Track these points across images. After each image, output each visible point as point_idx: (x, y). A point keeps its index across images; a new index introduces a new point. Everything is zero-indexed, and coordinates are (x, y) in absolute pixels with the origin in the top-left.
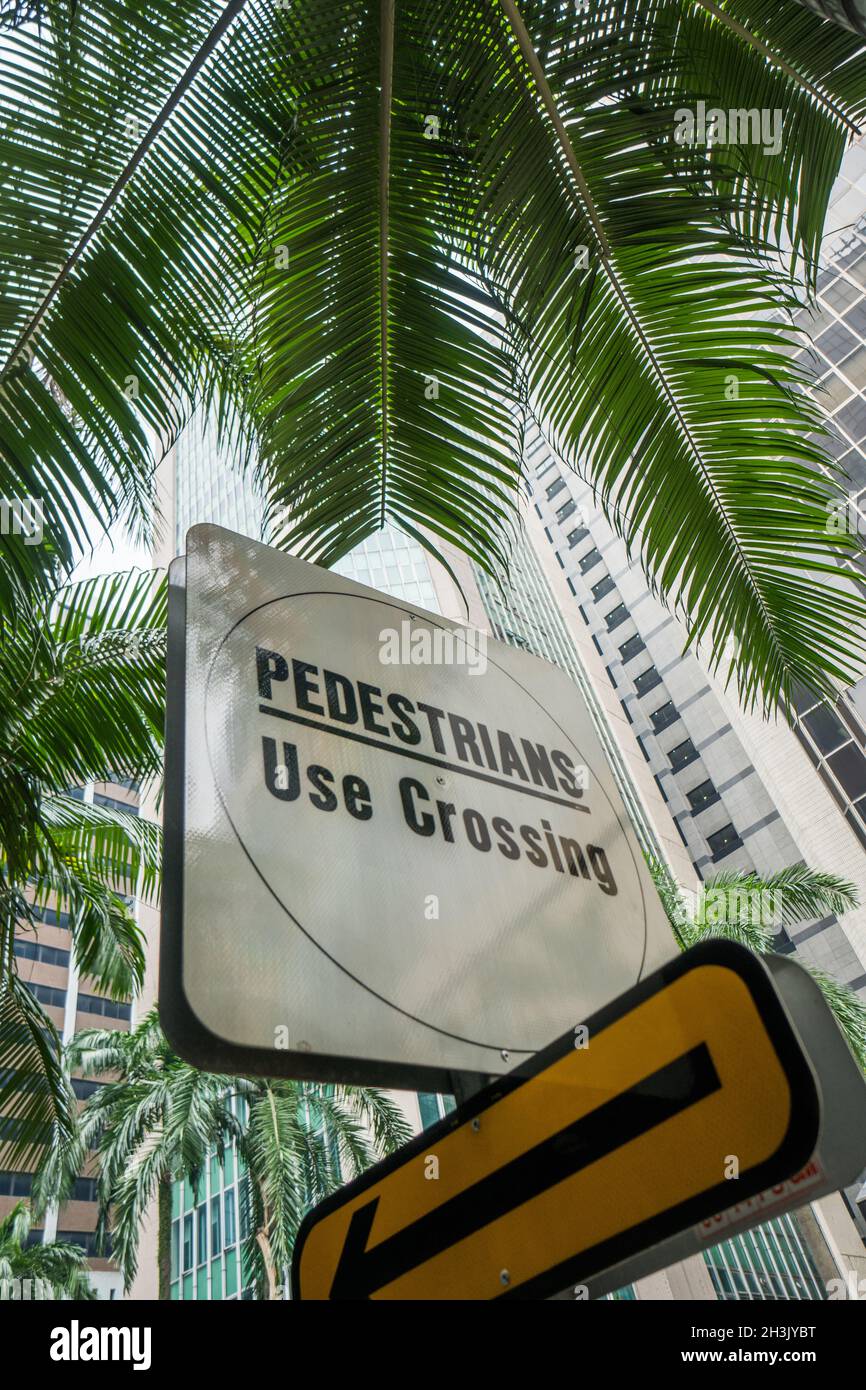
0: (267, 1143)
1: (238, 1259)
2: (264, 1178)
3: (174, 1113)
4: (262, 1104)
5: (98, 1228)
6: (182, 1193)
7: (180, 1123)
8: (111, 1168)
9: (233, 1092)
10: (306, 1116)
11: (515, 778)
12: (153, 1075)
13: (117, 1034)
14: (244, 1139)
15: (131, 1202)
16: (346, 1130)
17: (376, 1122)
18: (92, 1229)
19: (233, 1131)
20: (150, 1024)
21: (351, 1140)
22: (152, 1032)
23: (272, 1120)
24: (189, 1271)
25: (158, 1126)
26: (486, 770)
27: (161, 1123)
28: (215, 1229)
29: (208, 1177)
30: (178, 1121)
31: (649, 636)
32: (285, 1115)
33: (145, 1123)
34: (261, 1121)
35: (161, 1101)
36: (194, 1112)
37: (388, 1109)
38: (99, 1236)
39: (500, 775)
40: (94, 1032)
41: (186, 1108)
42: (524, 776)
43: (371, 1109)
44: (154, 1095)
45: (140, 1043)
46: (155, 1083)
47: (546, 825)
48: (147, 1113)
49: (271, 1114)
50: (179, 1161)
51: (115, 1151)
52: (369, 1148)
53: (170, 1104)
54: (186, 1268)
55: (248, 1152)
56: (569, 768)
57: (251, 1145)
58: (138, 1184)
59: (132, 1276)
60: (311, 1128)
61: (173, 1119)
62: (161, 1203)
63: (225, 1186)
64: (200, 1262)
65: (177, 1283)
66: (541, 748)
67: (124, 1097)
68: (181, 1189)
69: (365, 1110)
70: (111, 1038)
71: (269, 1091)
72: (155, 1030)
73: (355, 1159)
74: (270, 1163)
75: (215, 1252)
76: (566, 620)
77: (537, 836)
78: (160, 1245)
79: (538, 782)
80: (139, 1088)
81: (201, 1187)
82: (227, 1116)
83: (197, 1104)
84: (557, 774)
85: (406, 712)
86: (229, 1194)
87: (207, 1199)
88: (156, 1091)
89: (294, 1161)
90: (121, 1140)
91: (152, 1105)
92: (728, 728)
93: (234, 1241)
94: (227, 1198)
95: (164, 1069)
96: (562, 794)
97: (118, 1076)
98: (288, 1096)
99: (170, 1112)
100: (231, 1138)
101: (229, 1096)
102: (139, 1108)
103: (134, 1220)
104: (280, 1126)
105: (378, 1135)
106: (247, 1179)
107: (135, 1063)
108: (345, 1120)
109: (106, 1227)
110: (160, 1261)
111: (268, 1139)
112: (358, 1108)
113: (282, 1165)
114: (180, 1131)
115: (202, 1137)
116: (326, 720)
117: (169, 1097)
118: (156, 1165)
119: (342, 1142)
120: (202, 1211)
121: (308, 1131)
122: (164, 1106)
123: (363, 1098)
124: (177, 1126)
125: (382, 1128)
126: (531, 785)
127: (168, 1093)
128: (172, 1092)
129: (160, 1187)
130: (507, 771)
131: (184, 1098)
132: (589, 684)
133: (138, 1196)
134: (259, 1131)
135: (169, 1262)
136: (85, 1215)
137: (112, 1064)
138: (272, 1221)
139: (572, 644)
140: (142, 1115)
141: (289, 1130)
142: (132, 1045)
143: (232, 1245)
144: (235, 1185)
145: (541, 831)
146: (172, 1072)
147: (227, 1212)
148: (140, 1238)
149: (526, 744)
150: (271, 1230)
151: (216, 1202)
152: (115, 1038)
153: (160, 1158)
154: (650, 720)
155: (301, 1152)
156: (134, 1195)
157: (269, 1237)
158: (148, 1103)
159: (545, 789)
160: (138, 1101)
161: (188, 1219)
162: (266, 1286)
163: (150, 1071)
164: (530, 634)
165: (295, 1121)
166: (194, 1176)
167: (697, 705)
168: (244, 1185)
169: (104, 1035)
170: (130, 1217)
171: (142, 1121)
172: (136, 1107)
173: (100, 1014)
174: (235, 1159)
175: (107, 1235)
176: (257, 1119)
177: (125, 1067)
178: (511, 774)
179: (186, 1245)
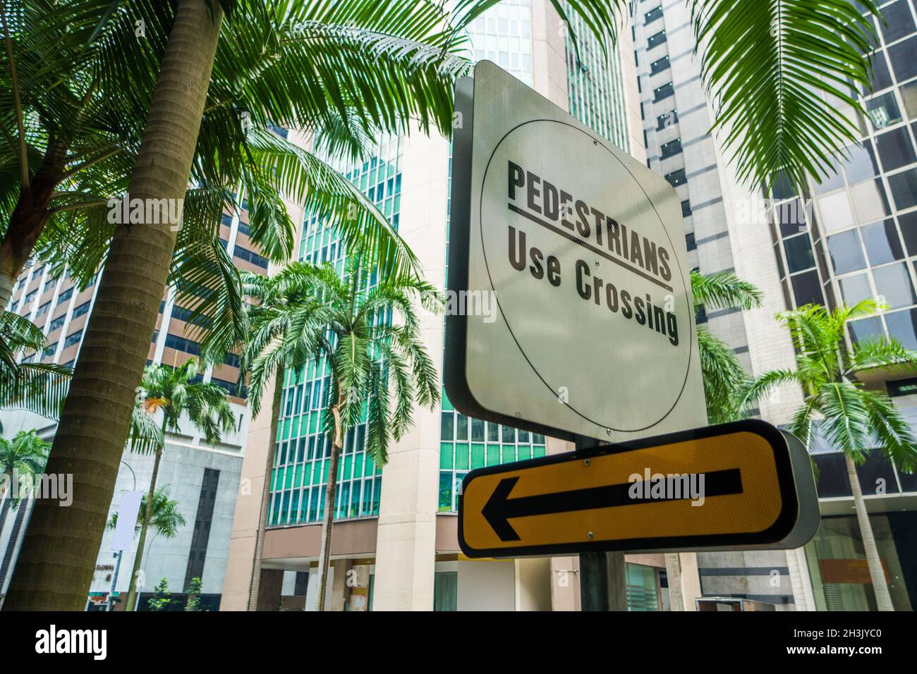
0: (347, 362)
1: (319, 416)
2: (342, 380)
3: (292, 331)
4: (347, 339)
5: (238, 382)
6: (289, 375)
7: (295, 338)
8: (250, 353)
9: (328, 327)
10: (372, 351)
11: (636, 265)
12: (280, 306)
13: (261, 277)
14: (332, 355)
15: (260, 374)
16: (396, 364)
17: (415, 364)
18: (235, 382)
19: (326, 349)
20: (283, 277)
21: (398, 371)
22: (283, 282)
23: (352, 350)
24: (289, 416)
25: (281, 336)
26: (622, 258)
27: (282, 335)
28: (307, 399)
29: (306, 370)
30: (293, 337)
31: (679, 86)
32: (360, 348)
33: (273, 333)
34: (344, 348)
35: (284, 322)
36: (304, 334)
37: (424, 358)
38: (238, 387)
39: (629, 262)
40: (246, 273)
41: (301, 330)
42: (641, 264)
43: (414, 356)
44: (280, 318)
45: (276, 287)
46: (281, 312)
47: (648, 297)
48: (275, 327)
49: (352, 346)
50: (290, 359)
51: (253, 344)
52: (409, 378)
53: (289, 325)
54: (287, 414)
55: (334, 362)
56: (666, 260)
57: (336, 360)
58: (266, 365)
59: (257, 412)
60: (374, 358)
61: (290, 335)
62: (277, 379)
63: (316, 377)
64: (296, 413)
65: (281, 421)
66: (653, 245)
67: (261, 315)
68: (289, 374)
69: (409, 356)
70: (257, 279)
71: (352, 333)
72: (286, 281)
73: (399, 382)
74: (347, 372)
75: (305, 410)
76: (622, 60)
77: (643, 305)
78: (274, 400)
79: (648, 269)
80: (272, 312)
81: (301, 375)
82: (324, 341)
83: (307, 329)
84: (660, 264)
85: (584, 214)
86: (318, 383)
87: (304, 382)
88: (281, 317)
89: (361, 374)
90: (257, 339)
91: (278, 323)
92: (714, 166)
93: (318, 407)
94: (316, 384)
95: (288, 304)
96: (660, 278)
97: (259, 302)
98: (363, 338)
99: (289, 330)
100: (324, 353)
101: (325, 329)
102: (270, 324)
103: (261, 384)
104: (356, 354)
105: (415, 372)
106: (330, 377)
107: (270, 297)
108: (397, 360)
109: (243, 383)
110: (273, 408)
111: (348, 359)
112: (406, 353)
113: (354, 376)
114: (295, 342)
115: (308, 350)
116: (542, 216)
117: (289, 321)
118: (277, 357)
119: (392, 370)
120: (301, 387)
121: (372, 360)
122: (286, 326)
123: (410, 349)
124: (293, 339)
125: (418, 368)
126: (644, 270)
127: (289, 320)
128: (291, 320)
129: (278, 369)
130: (633, 261)
131: (299, 324)
132: (625, 114)
133: (265, 372)
134: (342, 354)
135: (279, 410)
136: (231, 373)
137: (256, 294)
138: (343, 403)
139: (621, 80)
140: (272, 328)
141: (361, 358)
142: (270, 287)
143: (316, 409)
144: (322, 378)
145: (645, 302)
146: (293, 307)
147: (315, 391)
148: (264, 393)
149: (646, 241)
150: (342, 408)
151: (309, 385)
152: (259, 279)
153: (280, 354)
154: (660, 149)
155: (366, 371)
156: (263, 371)
157: (340, 411)
158: (276, 322)
159: (651, 274)
160: (270, 320)
161: (292, 390)
162: (334, 435)
163: (279, 304)
164: (593, 66)
165: (366, 353)
166: (298, 369)
167: (697, 145)
168: (327, 380)
169: (252, 275)
170: (259, 381)
171: (271, 332)
172: (268, 323)
173: (248, 260)
174: (324, 365)
175: (244, 387)
176: (342, 346)
177: (263, 298)
178: (635, 262)
179: (289, 403)
